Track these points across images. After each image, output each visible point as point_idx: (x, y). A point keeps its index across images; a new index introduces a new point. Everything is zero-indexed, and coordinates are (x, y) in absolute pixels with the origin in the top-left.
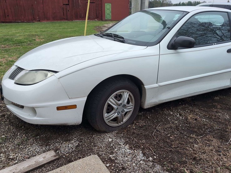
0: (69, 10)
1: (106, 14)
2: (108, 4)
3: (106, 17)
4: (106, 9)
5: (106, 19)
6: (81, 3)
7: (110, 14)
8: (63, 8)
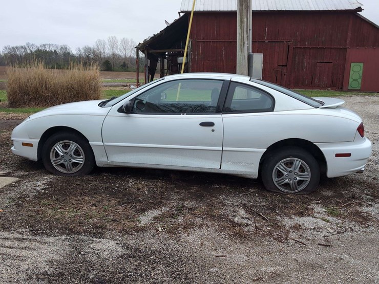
0: (286, 74)
1: (351, 80)
2: (358, 64)
3: (349, 85)
4: (352, 72)
5: (350, 88)
6: (307, 64)
7: (360, 81)
8: (277, 71)
